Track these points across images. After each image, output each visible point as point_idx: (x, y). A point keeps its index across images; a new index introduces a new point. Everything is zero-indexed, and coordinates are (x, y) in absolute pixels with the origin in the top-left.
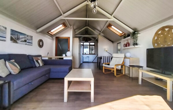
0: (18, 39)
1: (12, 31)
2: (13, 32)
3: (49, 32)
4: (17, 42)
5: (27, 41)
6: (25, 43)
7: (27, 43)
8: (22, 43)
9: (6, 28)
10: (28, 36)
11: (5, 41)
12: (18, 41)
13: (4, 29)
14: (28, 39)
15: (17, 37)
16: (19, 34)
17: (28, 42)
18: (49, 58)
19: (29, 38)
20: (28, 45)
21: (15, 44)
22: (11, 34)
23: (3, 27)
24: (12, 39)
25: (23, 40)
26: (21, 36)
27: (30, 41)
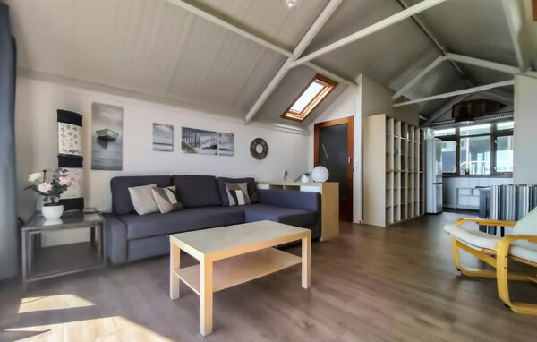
0: (197, 144)
1: (184, 130)
2: (186, 131)
3: (288, 115)
4: (193, 152)
5: (219, 147)
6: (213, 151)
7: (219, 152)
8: (206, 151)
9: (172, 128)
10: (220, 135)
11: (171, 151)
12: (196, 149)
13: (168, 129)
14: (220, 143)
15: (193, 141)
16: (198, 135)
17: (221, 149)
18: (271, 186)
19: (224, 139)
20: (221, 155)
21: (190, 155)
22: (183, 137)
23: (167, 126)
24: (184, 146)
25: (209, 145)
26: (203, 138)
27: (227, 147)
